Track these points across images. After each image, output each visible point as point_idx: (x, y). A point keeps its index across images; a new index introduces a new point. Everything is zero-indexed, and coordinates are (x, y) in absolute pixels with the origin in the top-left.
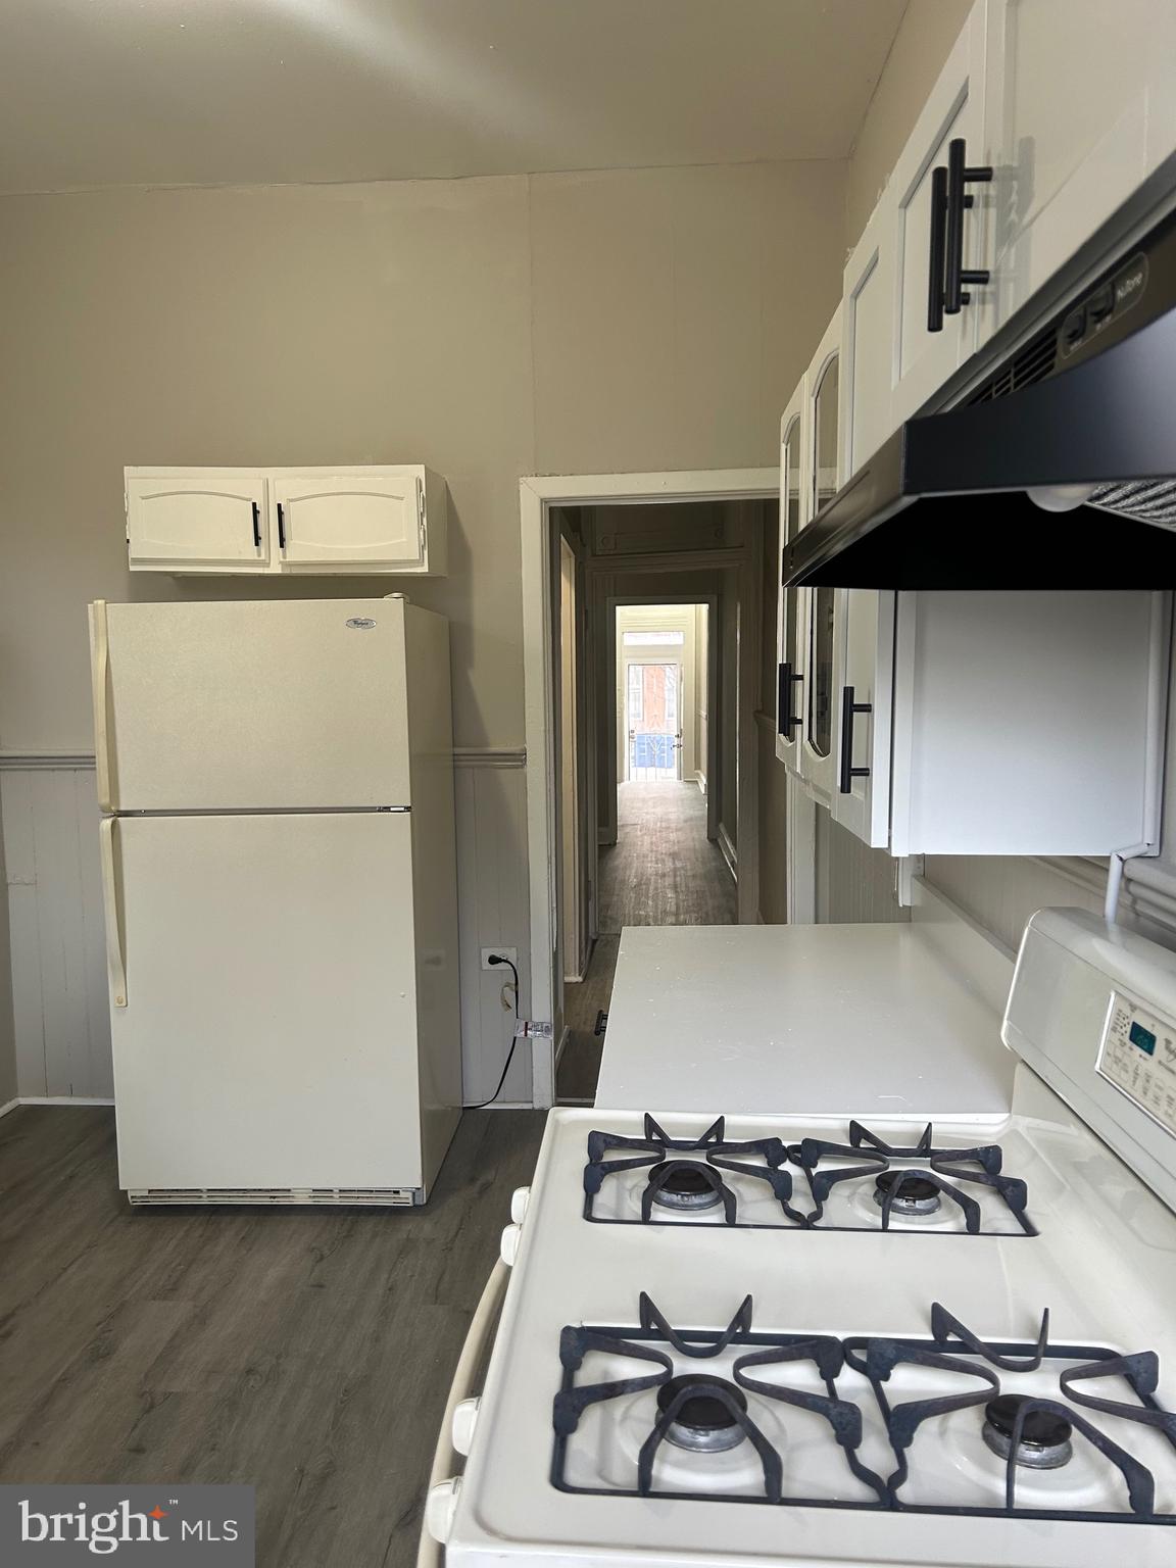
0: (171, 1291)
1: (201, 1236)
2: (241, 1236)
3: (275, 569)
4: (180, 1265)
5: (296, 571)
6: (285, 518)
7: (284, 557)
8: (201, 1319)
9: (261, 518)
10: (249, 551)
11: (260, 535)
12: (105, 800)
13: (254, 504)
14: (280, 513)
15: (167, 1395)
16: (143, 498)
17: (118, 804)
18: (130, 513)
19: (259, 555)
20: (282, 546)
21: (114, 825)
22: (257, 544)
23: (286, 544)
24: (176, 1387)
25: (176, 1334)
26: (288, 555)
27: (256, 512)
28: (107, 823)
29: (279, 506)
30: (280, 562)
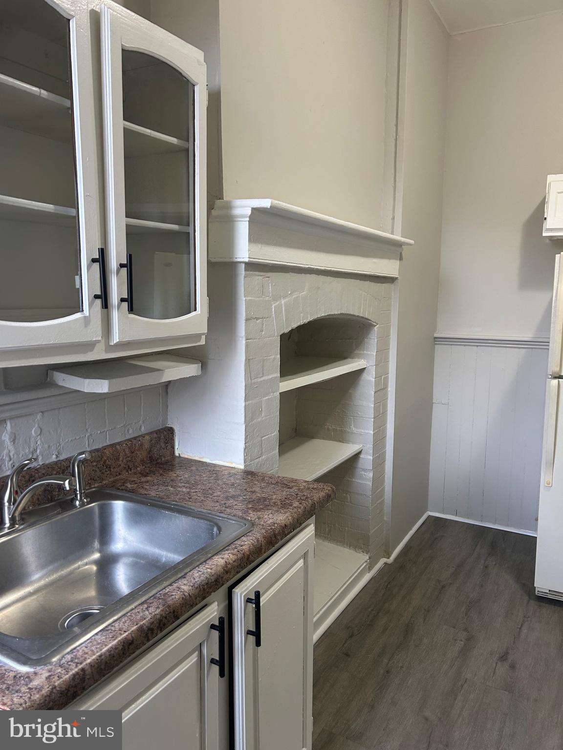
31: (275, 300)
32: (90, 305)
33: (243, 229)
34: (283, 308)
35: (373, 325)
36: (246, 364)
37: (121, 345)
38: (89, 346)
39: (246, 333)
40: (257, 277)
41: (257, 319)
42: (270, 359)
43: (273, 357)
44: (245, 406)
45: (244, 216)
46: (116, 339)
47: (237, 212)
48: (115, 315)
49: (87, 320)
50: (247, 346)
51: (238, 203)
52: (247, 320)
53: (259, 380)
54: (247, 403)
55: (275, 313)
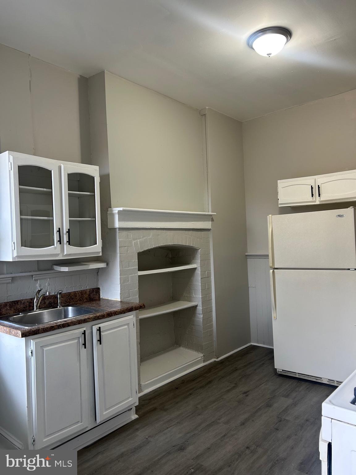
0: (287, 396)
1: (296, 385)
2: (307, 387)
3: (318, 203)
4: (290, 390)
5: (324, 203)
6: (320, 189)
7: (320, 199)
8: (295, 404)
9: (314, 189)
10: (310, 199)
11: (313, 194)
12: (271, 265)
13: (312, 186)
14: (319, 187)
15: (285, 420)
16: (282, 188)
17: (274, 266)
18: (279, 192)
19: (313, 199)
20: (319, 196)
21: (273, 272)
22: (312, 196)
23: (320, 196)
24: (287, 418)
25: (288, 406)
26: (321, 198)
27: (312, 188)
28: (271, 271)
29: (319, 186)
30: (319, 201)
31: (134, 240)
32: (57, 244)
33: (117, 217)
34: (139, 243)
35: (198, 249)
36: (120, 263)
37: (67, 255)
38: (57, 255)
39: (119, 252)
40: (124, 233)
41: (125, 247)
42: (132, 261)
43: (134, 260)
44: (120, 278)
45: (116, 213)
46: (65, 253)
47: (114, 212)
48: (65, 246)
49: (55, 248)
50: (120, 256)
51: (114, 209)
52: (120, 247)
53: (127, 269)
54: (121, 277)
55: (134, 244)
